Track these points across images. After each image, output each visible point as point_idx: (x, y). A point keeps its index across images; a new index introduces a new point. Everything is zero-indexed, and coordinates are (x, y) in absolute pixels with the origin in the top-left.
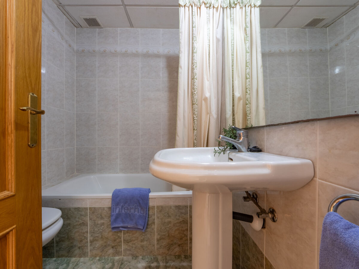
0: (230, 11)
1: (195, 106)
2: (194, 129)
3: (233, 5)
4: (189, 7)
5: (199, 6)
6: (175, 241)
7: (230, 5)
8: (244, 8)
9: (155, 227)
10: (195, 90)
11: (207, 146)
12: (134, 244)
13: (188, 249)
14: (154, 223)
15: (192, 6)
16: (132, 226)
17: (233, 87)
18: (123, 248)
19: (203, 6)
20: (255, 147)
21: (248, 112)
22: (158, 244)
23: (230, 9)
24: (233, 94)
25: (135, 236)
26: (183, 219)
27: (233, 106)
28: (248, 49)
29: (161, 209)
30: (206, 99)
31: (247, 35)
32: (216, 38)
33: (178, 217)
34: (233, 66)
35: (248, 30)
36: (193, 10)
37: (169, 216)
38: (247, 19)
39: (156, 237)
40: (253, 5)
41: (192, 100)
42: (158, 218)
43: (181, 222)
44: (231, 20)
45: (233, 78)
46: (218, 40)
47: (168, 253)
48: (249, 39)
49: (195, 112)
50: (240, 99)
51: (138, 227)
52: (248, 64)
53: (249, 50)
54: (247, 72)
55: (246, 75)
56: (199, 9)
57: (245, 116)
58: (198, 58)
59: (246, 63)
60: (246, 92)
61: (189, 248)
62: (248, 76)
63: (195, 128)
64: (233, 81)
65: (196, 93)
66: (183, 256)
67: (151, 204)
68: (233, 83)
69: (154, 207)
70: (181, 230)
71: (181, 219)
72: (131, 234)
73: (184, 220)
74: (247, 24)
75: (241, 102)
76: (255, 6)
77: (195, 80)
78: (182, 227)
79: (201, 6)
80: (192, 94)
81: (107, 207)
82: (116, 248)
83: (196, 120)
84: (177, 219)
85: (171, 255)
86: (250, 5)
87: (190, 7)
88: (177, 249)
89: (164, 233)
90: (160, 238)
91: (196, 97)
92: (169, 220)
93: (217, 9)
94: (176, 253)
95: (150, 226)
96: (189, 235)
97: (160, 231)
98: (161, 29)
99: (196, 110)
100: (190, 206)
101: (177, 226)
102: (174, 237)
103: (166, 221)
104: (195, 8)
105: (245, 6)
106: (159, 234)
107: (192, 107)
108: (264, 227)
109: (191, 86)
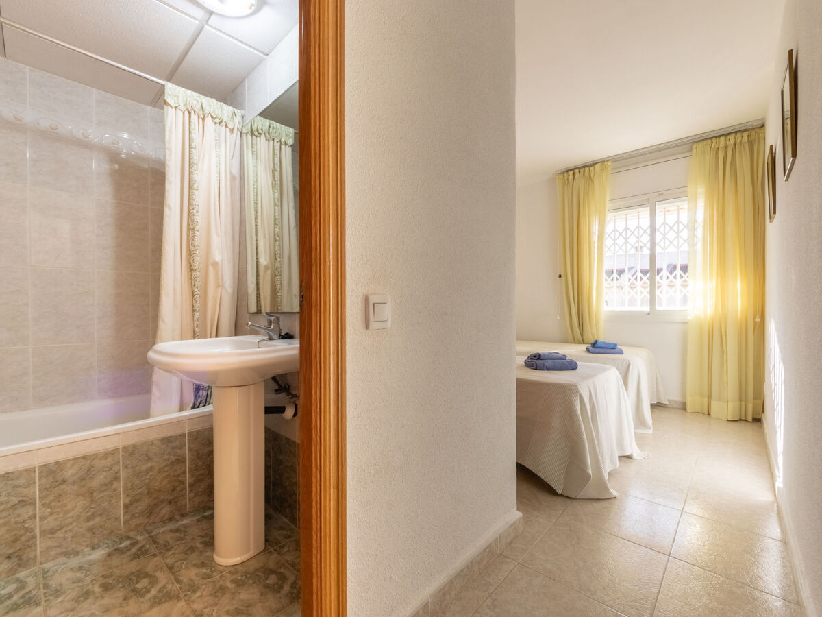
0: (252, 140)
1: (196, 274)
2: (194, 311)
3: (256, 133)
4: (184, 113)
5: (202, 117)
6: (162, 497)
7: (252, 132)
8: (271, 142)
9: (120, 485)
10: (196, 248)
11: (216, 336)
12: (71, 531)
13: (186, 504)
14: (117, 478)
15: (189, 113)
17: (257, 249)
18: (40, 548)
19: (208, 120)
20: (287, 334)
21: (278, 287)
22: (125, 513)
23: (252, 136)
24: (257, 259)
25: (71, 514)
26: (176, 457)
27: (258, 276)
28: (277, 201)
29: (131, 451)
30: (215, 264)
31: (275, 181)
32: (231, 173)
33: (166, 457)
34: (256, 219)
35: (277, 174)
36: (192, 121)
37: (150, 459)
39: (123, 499)
40: (283, 142)
41: (190, 263)
42: (126, 467)
43: (173, 462)
44: (253, 153)
45: (256, 236)
46: (233, 178)
47: (148, 523)
48: (278, 187)
49: (196, 283)
50: (266, 268)
52: (278, 221)
53: (278, 203)
54: (276, 232)
55: (275, 235)
56: (201, 120)
58: (200, 198)
59: (275, 219)
60: (276, 259)
61: (188, 499)
62: (277, 238)
63: (197, 309)
64: (256, 240)
65: (197, 252)
66: (178, 517)
68: (257, 244)
69: (118, 449)
70: (174, 476)
71: (173, 458)
72: (61, 515)
73: (179, 458)
74: (276, 166)
75: (269, 272)
76: (286, 144)
77: (196, 232)
78: (176, 471)
79: (204, 117)
80: (190, 254)
82: (17, 556)
83: (197, 296)
84: (165, 460)
85: (155, 523)
86: (280, 141)
87: (187, 113)
88: (165, 511)
89: (140, 491)
90: (131, 501)
91: (199, 259)
92: (149, 465)
93: (232, 131)
94: (164, 516)
95: (109, 486)
96: (188, 479)
97: (131, 489)
98: (94, 90)
99: (198, 279)
100: (189, 433)
101: (164, 472)
102: (159, 491)
103: (144, 468)
104: (194, 117)
105: (273, 140)
106: (128, 495)
107: (191, 275)
108: (295, 415)
109: (188, 239)
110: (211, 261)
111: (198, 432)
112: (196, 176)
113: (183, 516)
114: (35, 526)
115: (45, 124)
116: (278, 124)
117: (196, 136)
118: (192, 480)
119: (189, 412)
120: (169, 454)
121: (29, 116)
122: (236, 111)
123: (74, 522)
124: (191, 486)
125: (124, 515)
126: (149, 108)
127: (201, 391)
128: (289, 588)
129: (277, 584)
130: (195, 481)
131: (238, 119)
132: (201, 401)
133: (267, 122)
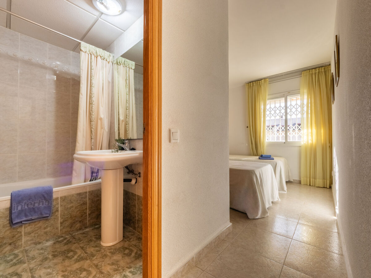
0: (117, 66)
1: (93, 123)
2: (92, 139)
3: (119, 64)
4: (88, 54)
6: (77, 219)
7: (117, 63)
8: (125, 67)
9: (59, 214)
10: (93, 112)
11: (101, 150)
12: (37, 233)
13: (87, 222)
14: (57, 211)
15: (91, 55)
16: (36, 217)
18: (24, 240)
19: (99, 58)
20: (133, 148)
21: (127, 129)
22: (61, 226)
24: (119, 117)
25: (37, 226)
27: (119, 124)
28: (127, 93)
29: (64, 199)
30: (101, 119)
31: (127, 84)
32: (108, 80)
33: (79, 202)
34: (118, 100)
35: (128, 81)
36: (92, 58)
37: (72, 202)
38: (127, 75)
39: (60, 220)
40: (130, 68)
41: (90, 118)
42: (61, 206)
43: (81, 204)
44: (117, 72)
45: (118, 107)
46: (109, 82)
47: (70, 231)
48: (128, 86)
49: (93, 127)
50: (123, 121)
51: (43, 216)
52: (127, 101)
55: (126, 107)
56: (96, 58)
57: (126, 131)
58: (95, 90)
60: (127, 117)
61: (88, 220)
62: (127, 108)
64: (118, 109)
65: (93, 114)
66: (83, 228)
67: (55, 196)
68: (118, 111)
69: (58, 198)
70: (82, 210)
71: (82, 202)
72: (33, 226)
73: (84, 202)
74: (127, 78)
75: (124, 123)
77: (93, 105)
78: (83, 208)
79: (97, 56)
80: (90, 114)
81: (3, 209)
82: (14, 244)
83: (93, 132)
84: (78, 203)
85: (73, 231)
87: (90, 55)
88: (78, 225)
89: (67, 216)
90: (63, 221)
91: (94, 116)
92: (71, 205)
93: (109, 62)
94: (77, 228)
95: (54, 214)
96: (88, 212)
97: (63, 215)
98: (48, 44)
99: (94, 125)
100: (89, 192)
101: (78, 208)
102: (76, 216)
103: (69, 206)
104: (93, 56)
105: (126, 67)
106: (62, 218)
107: (90, 123)
108: (136, 183)
109: (89, 108)
110: (99, 118)
111: (92, 191)
112: (93, 81)
113: (86, 228)
114: (22, 231)
115: (26, 58)
116: (128, 60)
117: (94, 64)
118: (90, 212)
119: (88, 183)
120: (80, 200)
121: (20, 54)
122: (111, 54)
123: (39, 229)
124: (89, 215)
125: (60, 227)
126: (71, 52)
127: (94, 174)
128: (134, 254)
129: (129, 253)
130: (91, 212)
131: (111, 58)
132: (94, 178)
133: (124, 59)
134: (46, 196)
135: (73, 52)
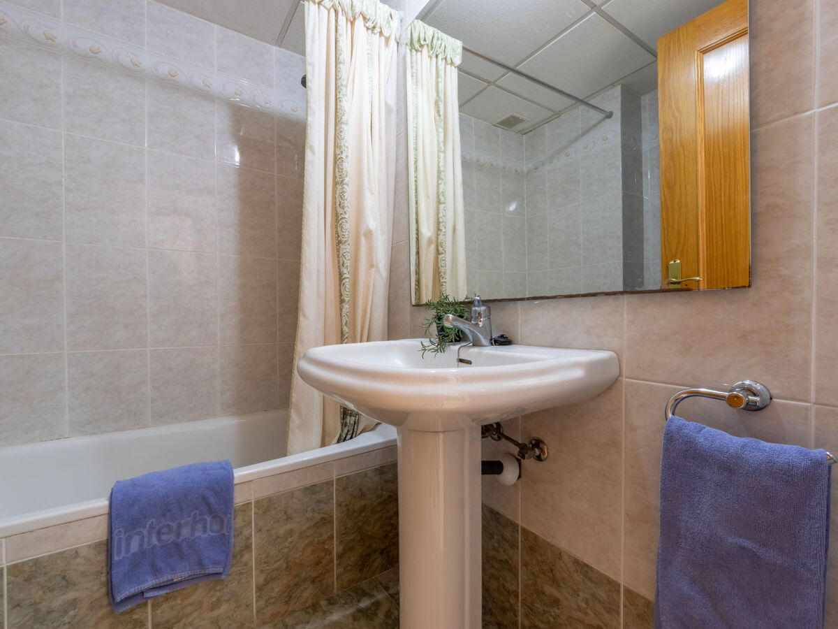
0: (411, 55)
1: (345, 248)
2: (342, 301)
3: (417, 46)
4: (329, 11)
5: (352, 20)
6: (304, 575)
7: (412, 44)
8: (434, 59)
9: (252, 557)
10: (345, 210)
11: (368, 341)
12: (190, 624)
13: (333, 582)
14: (248, 547)
15: (336, 11)
16: (185, 575)
17: (417, 215)
19: (359, 23)
21: (442, 270)
22: (259, 597)
23: (411, 50)
24: (417, 229)
25: (191, 600)
26: (321, 516)
27: (417, 253)
28: (442, 145)
29: (266, 506)
30: (369, 234)
31: (438, 115)
32: (386, 104)
33: (309, 515)
35: (441, 106)
36: (340, 23)
37: (289, 518)
38: (440, 84)
39: (255, 581)
40: (448, 61)
42: (259, 530)
43: (317, 523)
44: (412, 76)
45: (416, 196)
46: (389, 110)
47: (286, 611)
49: (346, 261)
50: (430, 241)
51: (207, 572)
52: (443, 175)
54: (441, 191)
55: (438, 195)
56: (350, 24)
58: (349, 136)
59: (439, 171)
60: (439, 229)
61: (335, 579)
62: (442, 199)
63: (346, 299)
64: (417, 202)
65: (346, 216)
66: (323, 603)
67: (239, 499)
68: (417, 207)
69: (250, 503)
70: (319, 543)
71: (318, 517)
72: (179, 602)
73: (325, 516)
74: (439, 95)
75: (432, 247)
76: (452, 63)
77: (345, 186)
78: (321, 535)
79: (355, 19)
80: (337, 218)
83: (347, 280)
84: (308, 520)
85: (294, 611)
86: (446, 58)
87: (332, 11)
88: (308, 593)
89: (276, 565)
90: (266, 579)
91: (348, 226)
92: (288, 527)
93: (387, 40)
94: (306, 602)
95: (238, 557)
96: (336, 547)
97: (265, 563)
98: (215, 25)
99: (348, 256)
100: (338, 480)
101: (307, 537)
102: (301, 564)
103: (281, 531)
104: (342, 19)
105: (437, 56)
106: (262, 571)
107: (338, 250)
108: (519, 478)
109: (334, 198)
110: (363, 230)
111: (348, 478)
112: (346, 105)
113: (331, 602)
114: (147, 617)
115: (164, 70)
116: (444, 34)
117: (345, 45)
118: (341, 548)
119: (334, 449)
120: (313, 511)
121: (147, 60)
122: (394, 12)
123: (196, 610)
124: (340, 556)
125: (257, 600)
126: (275, 48)
127: (348, 417)
130: (344, 549)
131: (395, 23)
132: (348, 431)
133: (430, 31)
134: (212, 500)
135: (278, 48)
